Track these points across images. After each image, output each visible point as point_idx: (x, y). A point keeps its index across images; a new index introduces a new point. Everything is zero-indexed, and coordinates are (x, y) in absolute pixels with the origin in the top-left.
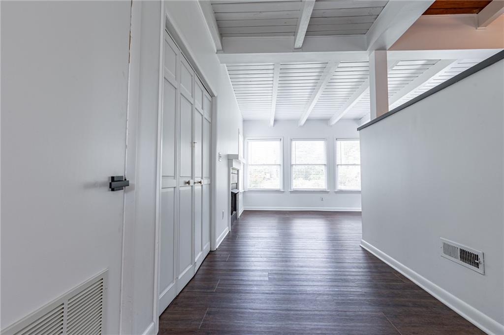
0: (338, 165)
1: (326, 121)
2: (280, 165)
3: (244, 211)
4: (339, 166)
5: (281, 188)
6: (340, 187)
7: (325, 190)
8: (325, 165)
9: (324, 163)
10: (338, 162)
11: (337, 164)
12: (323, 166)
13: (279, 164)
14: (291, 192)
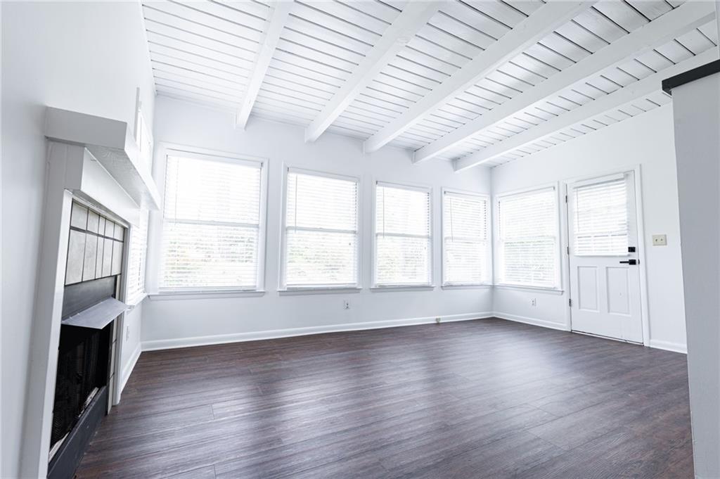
0: (377, 235)
1: (359, 140)
2: (257, 226)
3: (143, 354)
4: (380, 237)
5: (257, 285)
6: (381, 278)
7: (352, 286)
8: (355, 232)
9: (354, 229)
10: (378, 228)
11: (377, 232)
12: (351, 235)
13: (254, 222)
14: (282, 293)
